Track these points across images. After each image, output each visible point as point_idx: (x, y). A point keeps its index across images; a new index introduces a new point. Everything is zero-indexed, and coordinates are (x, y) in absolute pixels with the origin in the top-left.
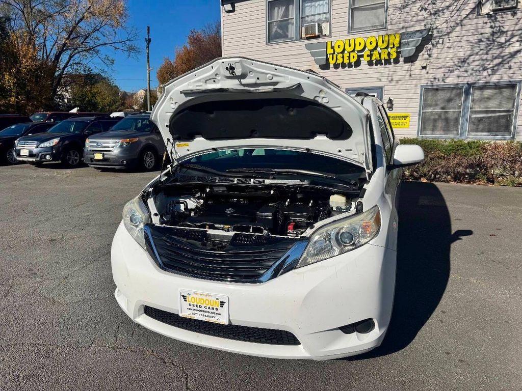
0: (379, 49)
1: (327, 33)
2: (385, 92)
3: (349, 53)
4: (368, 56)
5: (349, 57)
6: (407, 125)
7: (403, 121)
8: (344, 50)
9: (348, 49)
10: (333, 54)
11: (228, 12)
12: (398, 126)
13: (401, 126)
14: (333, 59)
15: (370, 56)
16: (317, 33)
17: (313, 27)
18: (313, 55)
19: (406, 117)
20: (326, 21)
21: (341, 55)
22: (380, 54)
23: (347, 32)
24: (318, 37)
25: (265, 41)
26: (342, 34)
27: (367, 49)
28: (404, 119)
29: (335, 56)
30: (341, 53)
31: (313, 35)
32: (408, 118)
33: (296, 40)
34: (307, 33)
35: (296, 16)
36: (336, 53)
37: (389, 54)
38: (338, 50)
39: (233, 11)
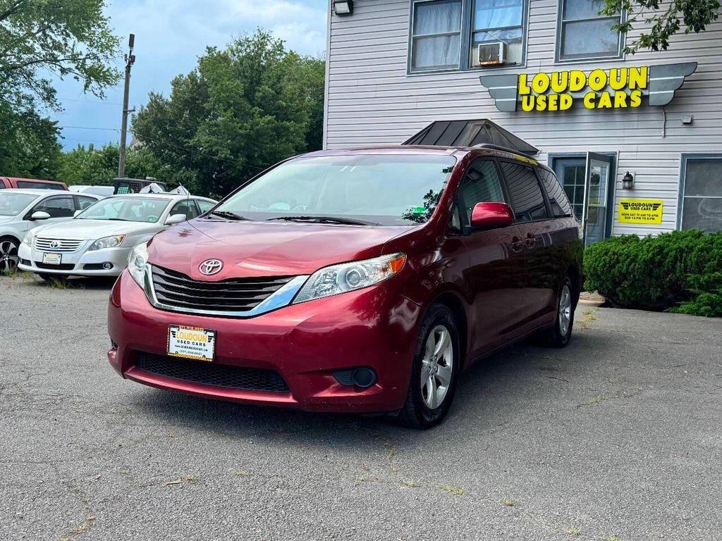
0: (609, 89)
1: (519, 61)
2: (619, 163)
3: (559, 94)
4: (591, 100)
5: (558, 102)
6: (657, 220)
7: (651, 212)
8: (549, 88)
9: (556, 88)
10: (529, 96)
11: (341, 15)
12: (642, 221)
13: (646, 221)
14: (528, 104)
15: (596, 100)
16: (501, 60)
17: (494, 50)
18: (493, 95)
19: (656, 206)
20: (517, 41)
21: (544, 97)
22: (612, 99)
23: (553, 60)
24: (503, 65)
25: (406, 68)
26: (545, 62)
27: (589, 90)
28: (652, 208)
29: (532, 99)
30: (543, 94)
31: (495, 62)
32: (660, 207)
33: (462, 69)
34: (483, 58)
35: (464, 30)
36: (534, 93)
37: (628, 99)
38: (538, 89)
39: (351, 13)
